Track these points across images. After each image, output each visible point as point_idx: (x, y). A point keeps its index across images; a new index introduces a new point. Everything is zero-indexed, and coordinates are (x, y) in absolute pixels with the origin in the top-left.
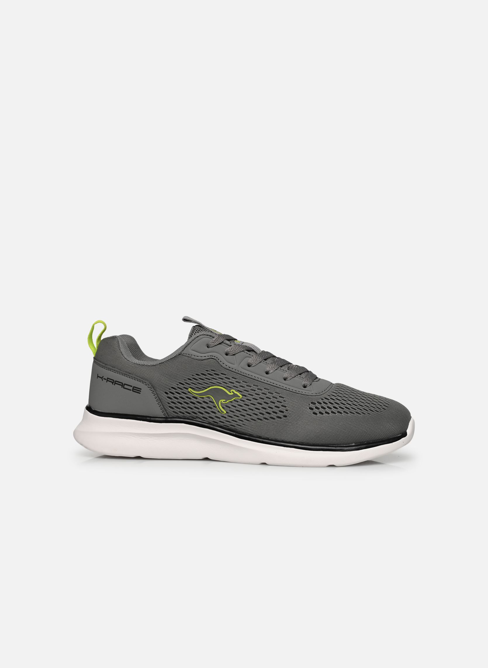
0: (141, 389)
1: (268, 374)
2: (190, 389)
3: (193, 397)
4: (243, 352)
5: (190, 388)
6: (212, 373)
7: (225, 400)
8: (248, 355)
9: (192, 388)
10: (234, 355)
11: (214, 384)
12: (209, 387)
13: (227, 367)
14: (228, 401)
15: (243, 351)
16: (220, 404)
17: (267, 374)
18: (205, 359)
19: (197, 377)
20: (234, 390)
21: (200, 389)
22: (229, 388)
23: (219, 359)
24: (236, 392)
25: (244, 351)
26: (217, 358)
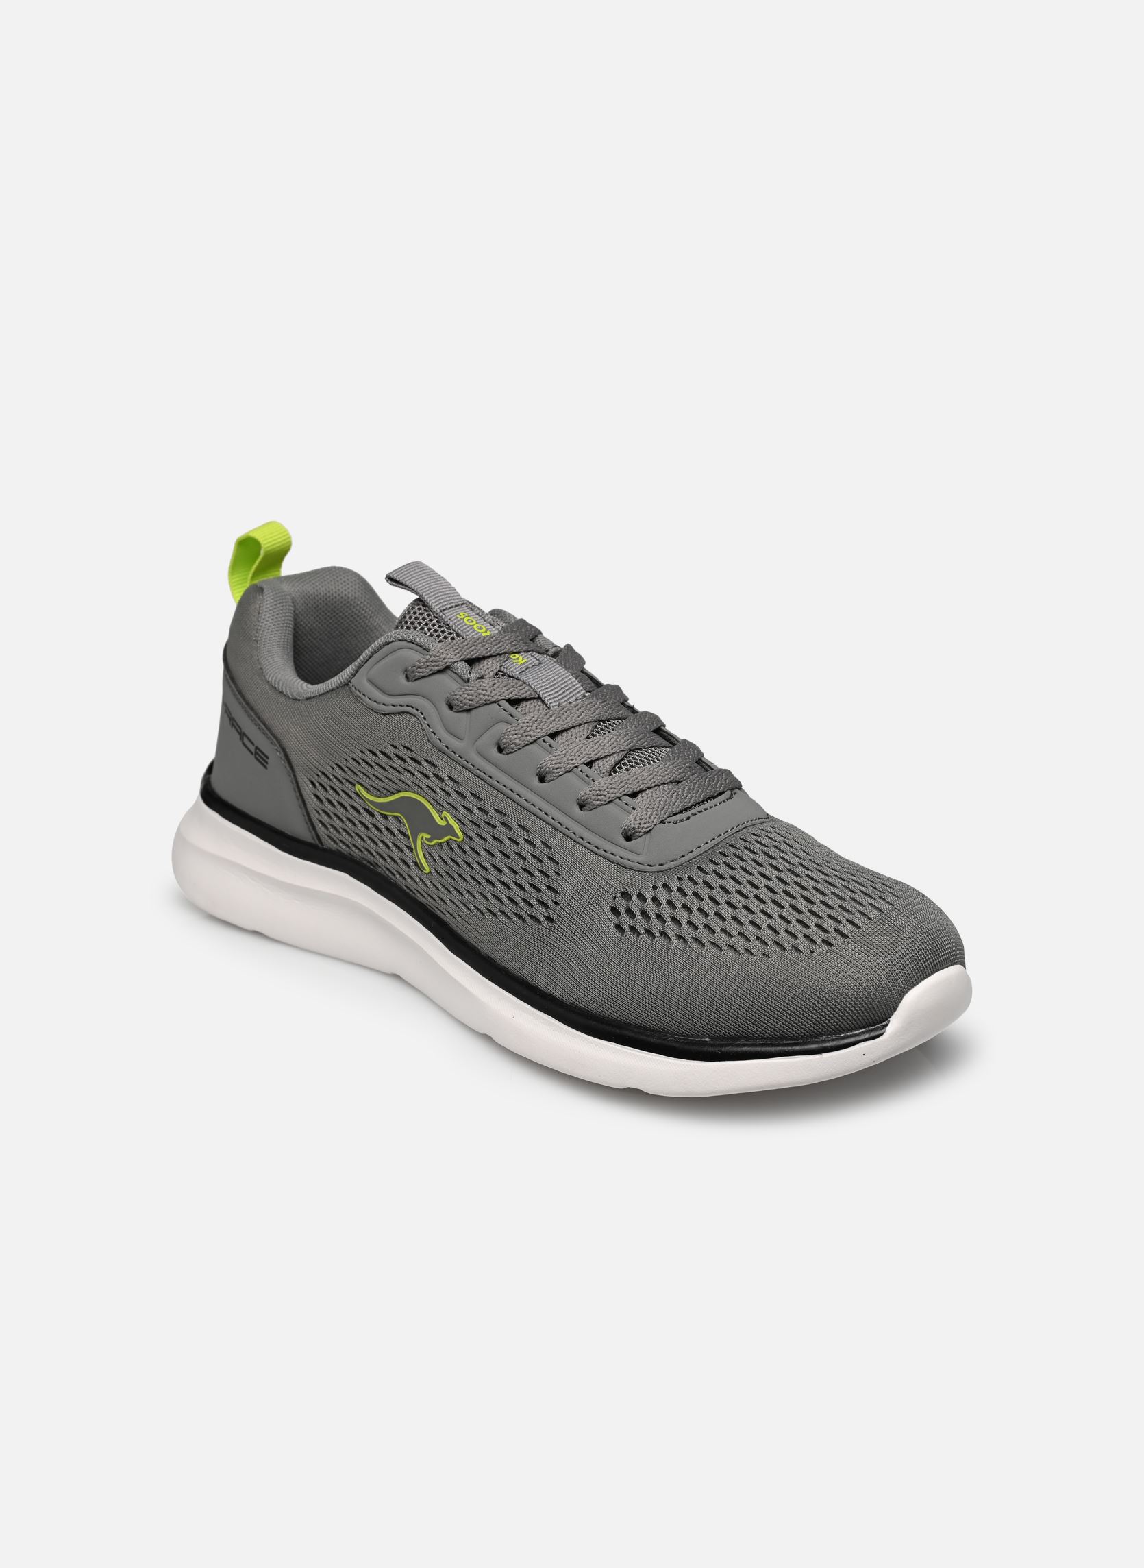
0: (267, 757)
1: (544, 782)
2: (358, 787)
3: (366, 810)
4: (496, 705)
5: (360, 783)
6: (405, 753)
7: (428, 836)
8: (505, 715)
9: (362, 786)
10: (468, 711)
11: (409, 789)
12: (400, 791)
13: (442, 746)
14: (434, 842)
15: (495, 702)
16: (419, 843)
17: (542, 782)
18: (393, 714)
19: (370, 758)
20: (448, 815)
21: (380, 793)
22: (440, 808)
23: (425, 719)
24: (452, 822)
25: (500, 703)
26: (422, 714)
